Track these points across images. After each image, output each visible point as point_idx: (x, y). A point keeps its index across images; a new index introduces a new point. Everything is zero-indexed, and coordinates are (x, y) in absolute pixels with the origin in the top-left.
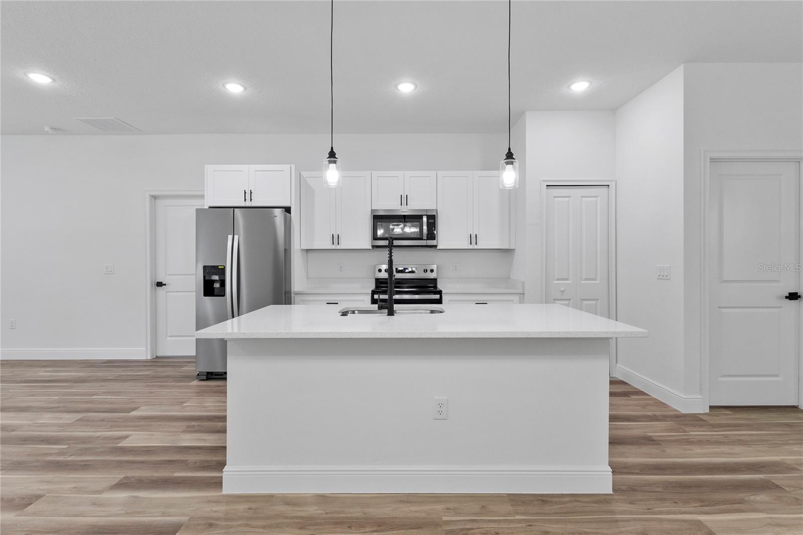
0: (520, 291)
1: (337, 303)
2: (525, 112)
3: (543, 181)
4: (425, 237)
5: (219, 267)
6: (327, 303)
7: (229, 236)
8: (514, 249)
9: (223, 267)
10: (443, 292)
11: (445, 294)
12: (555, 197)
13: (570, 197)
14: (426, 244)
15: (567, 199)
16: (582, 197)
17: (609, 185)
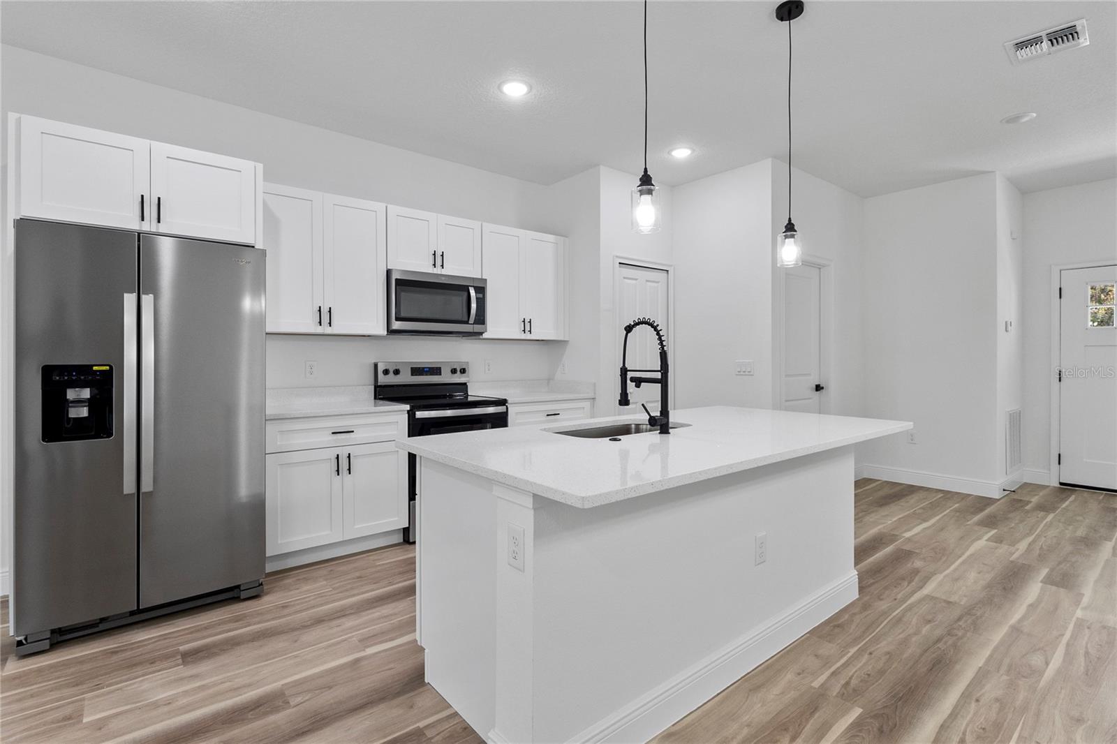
0: (591, 395)
1: (353, 432)
2: (598, 165)
3: (617, 257)
4: (472, 320)
5: (95, 368)
6: (333, 433)
7: (126, 296)
8: (567, 341)
9: (108, 368)
10: (509, 402)
11: (512, 404)
12: (624, 278)
13: (636, 279)
14: (472, 331)
15: (634, 282)
16: (647, 281)
17: (667, 271)
